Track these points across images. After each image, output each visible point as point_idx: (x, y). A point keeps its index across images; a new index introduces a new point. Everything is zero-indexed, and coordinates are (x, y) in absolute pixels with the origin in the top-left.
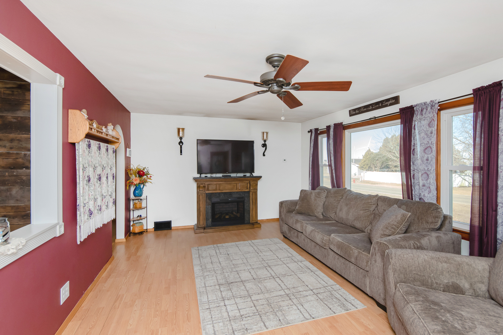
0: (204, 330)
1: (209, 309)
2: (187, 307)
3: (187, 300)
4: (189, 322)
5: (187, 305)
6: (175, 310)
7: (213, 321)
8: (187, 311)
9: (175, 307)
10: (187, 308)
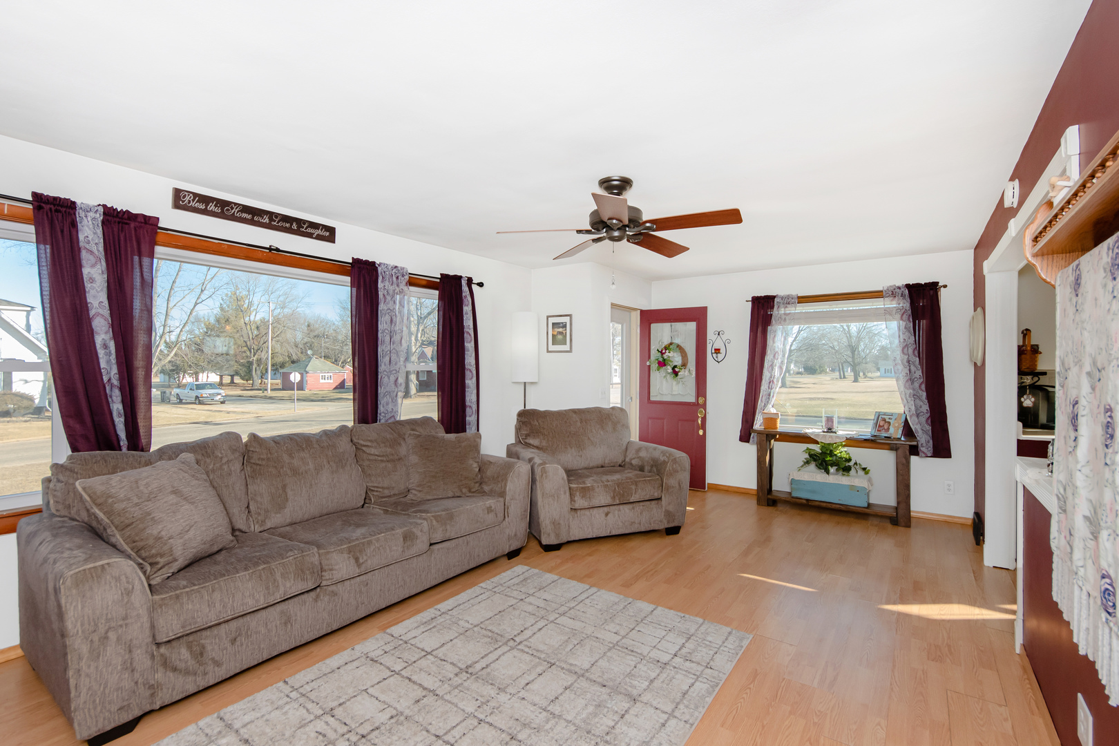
0: (742, 647)
1: (709, 666)
2: (745, 696)
3: (735, 712)
4: (756, 670)
5: (742, 700)
6: (773, 703)
7: (719, 649)
8: (750, 689)
9: (770, 710)
10: (747, 693)
